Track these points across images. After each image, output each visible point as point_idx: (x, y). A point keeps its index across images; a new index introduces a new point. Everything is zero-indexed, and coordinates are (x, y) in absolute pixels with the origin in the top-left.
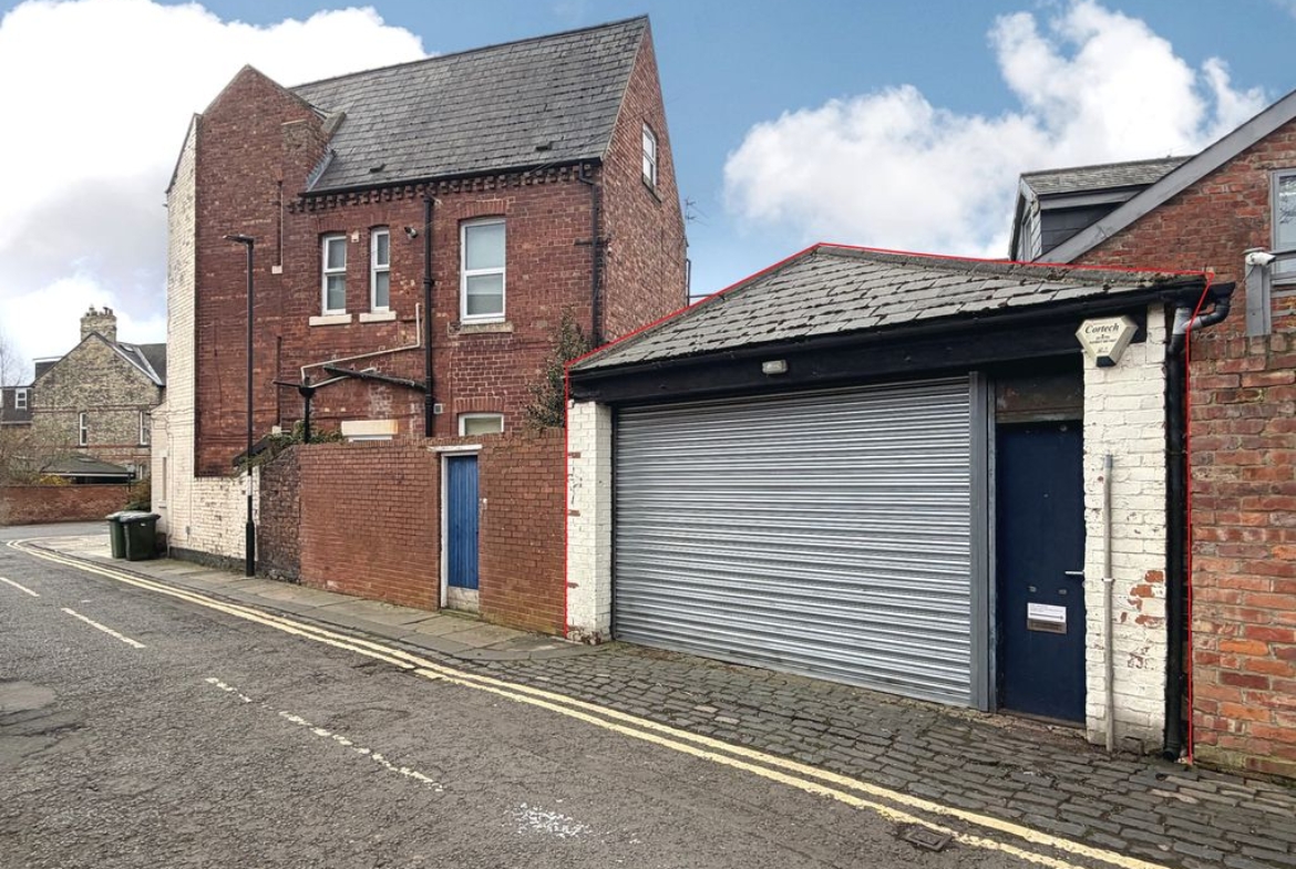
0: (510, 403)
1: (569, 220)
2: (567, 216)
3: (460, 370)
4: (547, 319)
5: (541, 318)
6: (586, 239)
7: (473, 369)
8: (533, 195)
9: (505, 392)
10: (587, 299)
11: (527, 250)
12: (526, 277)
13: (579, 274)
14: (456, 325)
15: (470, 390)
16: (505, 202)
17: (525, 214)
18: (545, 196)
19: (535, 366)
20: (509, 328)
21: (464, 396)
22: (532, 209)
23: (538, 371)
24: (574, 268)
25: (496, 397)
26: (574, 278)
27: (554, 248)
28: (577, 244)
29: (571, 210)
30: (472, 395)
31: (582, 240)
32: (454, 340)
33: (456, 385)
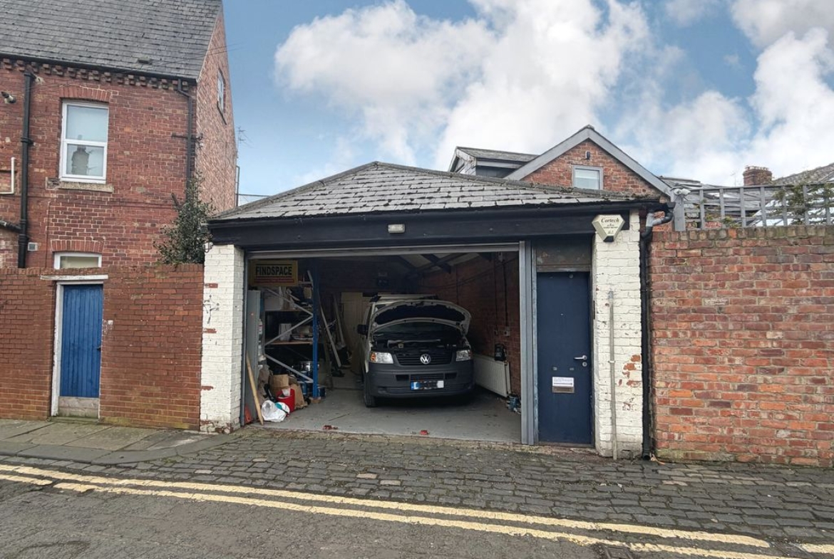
0: (108, 247)
1: (167, 118)
2: (166, 115)
3: (57, 217)
4: (146, 186)
5: (140, 185)
6: (182, 134)
7: (72, 217)
8: (136, 94)
9: (104, 238)
10: (182, 176)
11: (129, 133)
12: (127, 153)
13: (175, 158)
14: (55, 181)
15: (67, 234)
16: (109, 94)
17: (128, 106)
18: (147, 97)
19: (133, 220)
20: (110, 189)
21: (61, 238)
22: (135, 104)
23: (136, 224)
24: (171, 153)
25: (95, 241)
26: (171, 160)
27: (154, 136)
28: (174, 136)
29: (170, 111)
30: (70, 238)
31: (178, 134)
32: (52, 192)
33: (52, 229)
